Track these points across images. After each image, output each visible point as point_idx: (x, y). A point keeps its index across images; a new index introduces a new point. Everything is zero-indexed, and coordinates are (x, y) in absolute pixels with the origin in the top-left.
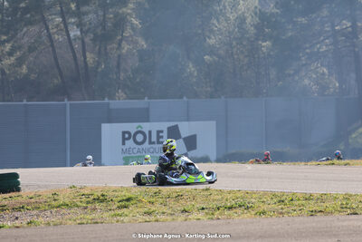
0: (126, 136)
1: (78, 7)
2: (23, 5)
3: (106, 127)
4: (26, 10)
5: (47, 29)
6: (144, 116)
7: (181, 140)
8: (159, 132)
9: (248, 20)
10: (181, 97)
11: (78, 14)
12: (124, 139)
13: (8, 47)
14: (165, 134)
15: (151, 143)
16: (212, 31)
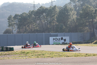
0: (54, 39)
1: (46, 17)
2: (37, 17)
3: (50, 38)
4: (38, 18)
5: (41, 21)
6: (57, 36)
7: (63, 40)
8: (59, 38)
9: (75, 19)
10: (63, 32)
11: (46, 18)
12: (53, 40)
13: (35, 24)
14: (60, 39)
15: (58, 40)
16: (69, 21)
